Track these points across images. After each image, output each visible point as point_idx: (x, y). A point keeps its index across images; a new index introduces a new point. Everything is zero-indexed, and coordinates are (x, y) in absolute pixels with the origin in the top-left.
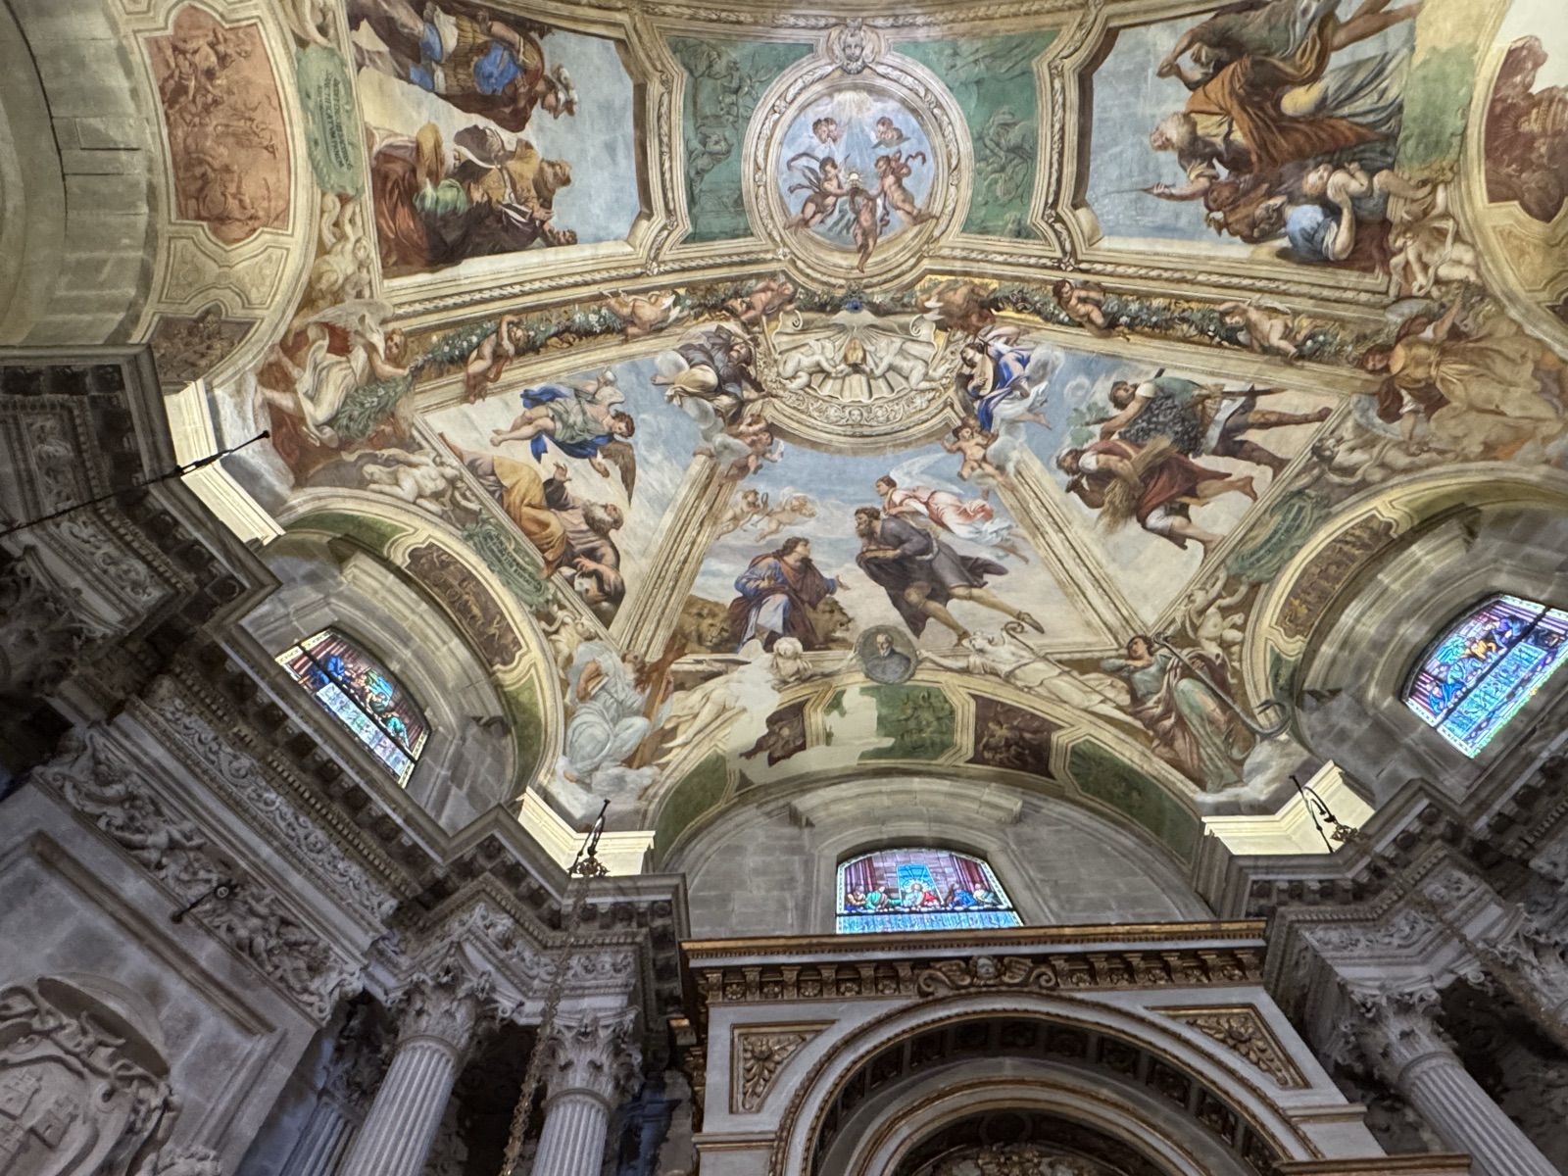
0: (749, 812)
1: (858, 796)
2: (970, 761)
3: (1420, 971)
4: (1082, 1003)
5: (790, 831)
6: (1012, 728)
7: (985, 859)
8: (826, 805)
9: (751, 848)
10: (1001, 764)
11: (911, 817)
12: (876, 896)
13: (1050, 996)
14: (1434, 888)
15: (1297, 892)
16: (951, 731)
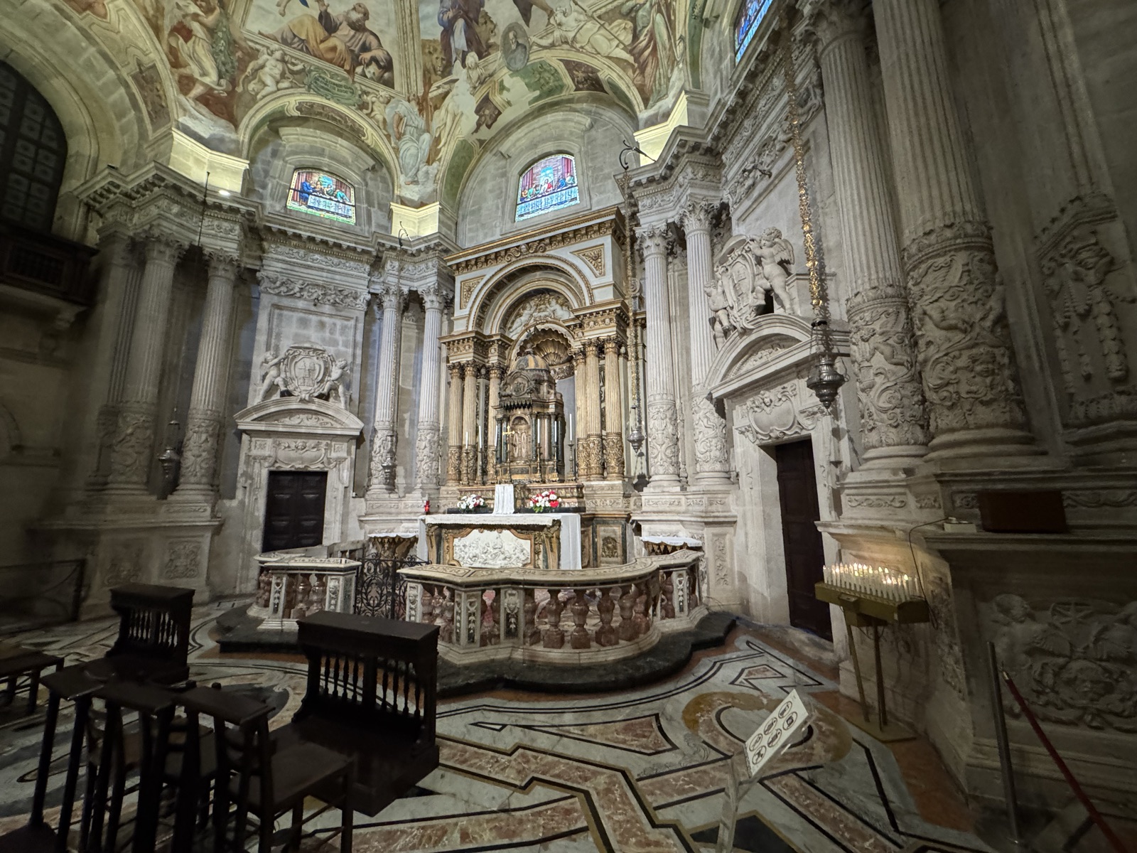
0: (488, 157)
1: (526, 134)
2: (576, 91)
5: (503, 162)
6: (583, 72)
8: (514, 145)
9: (489, 178)
12: (532, 190)
16: (560, 79)
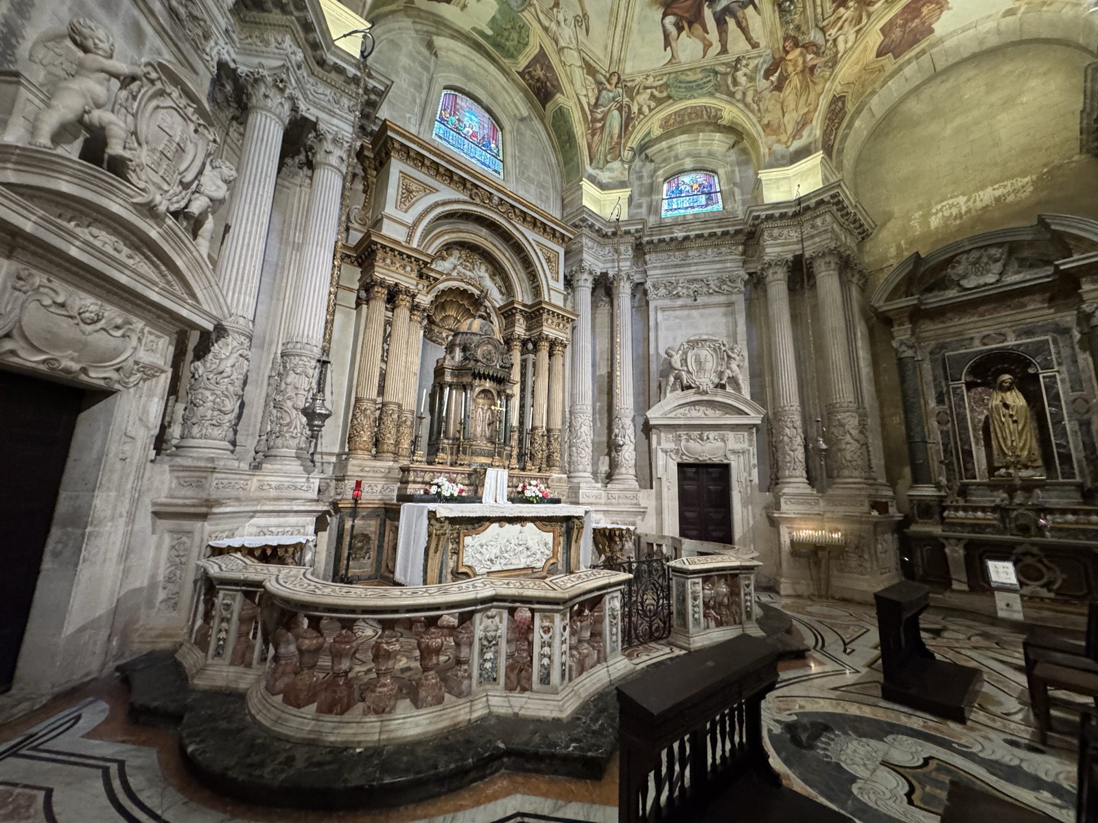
0: (407, 23)
1: (464, 55)
2: (518, 73)
3: (601, 265)
4: (517, 229)
5: (426, 52)
6: (545, 75)
7: (501, 130)
8: (448, 50)
9: (404, 50)
10: (530, 85)
11: (483, 87)
12: (454, 119)
13: (508, 220)
14: (622, 248)
15: (591, 226)
16: (520, 52)
